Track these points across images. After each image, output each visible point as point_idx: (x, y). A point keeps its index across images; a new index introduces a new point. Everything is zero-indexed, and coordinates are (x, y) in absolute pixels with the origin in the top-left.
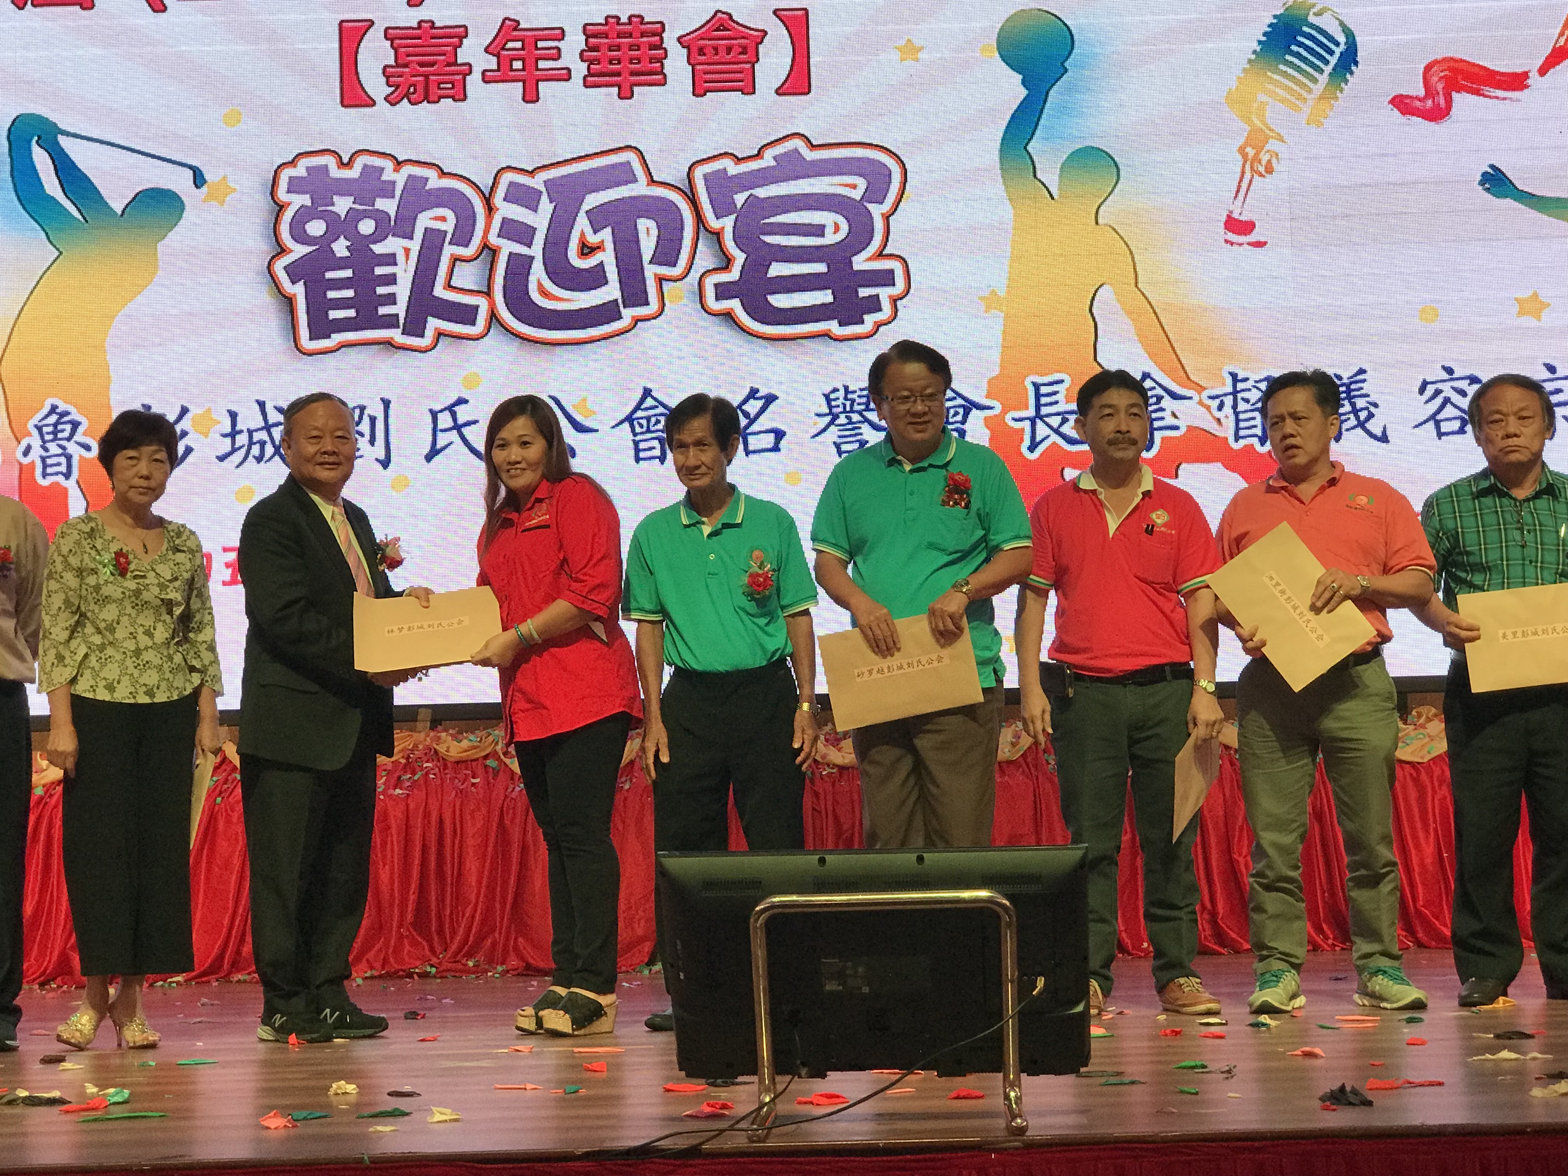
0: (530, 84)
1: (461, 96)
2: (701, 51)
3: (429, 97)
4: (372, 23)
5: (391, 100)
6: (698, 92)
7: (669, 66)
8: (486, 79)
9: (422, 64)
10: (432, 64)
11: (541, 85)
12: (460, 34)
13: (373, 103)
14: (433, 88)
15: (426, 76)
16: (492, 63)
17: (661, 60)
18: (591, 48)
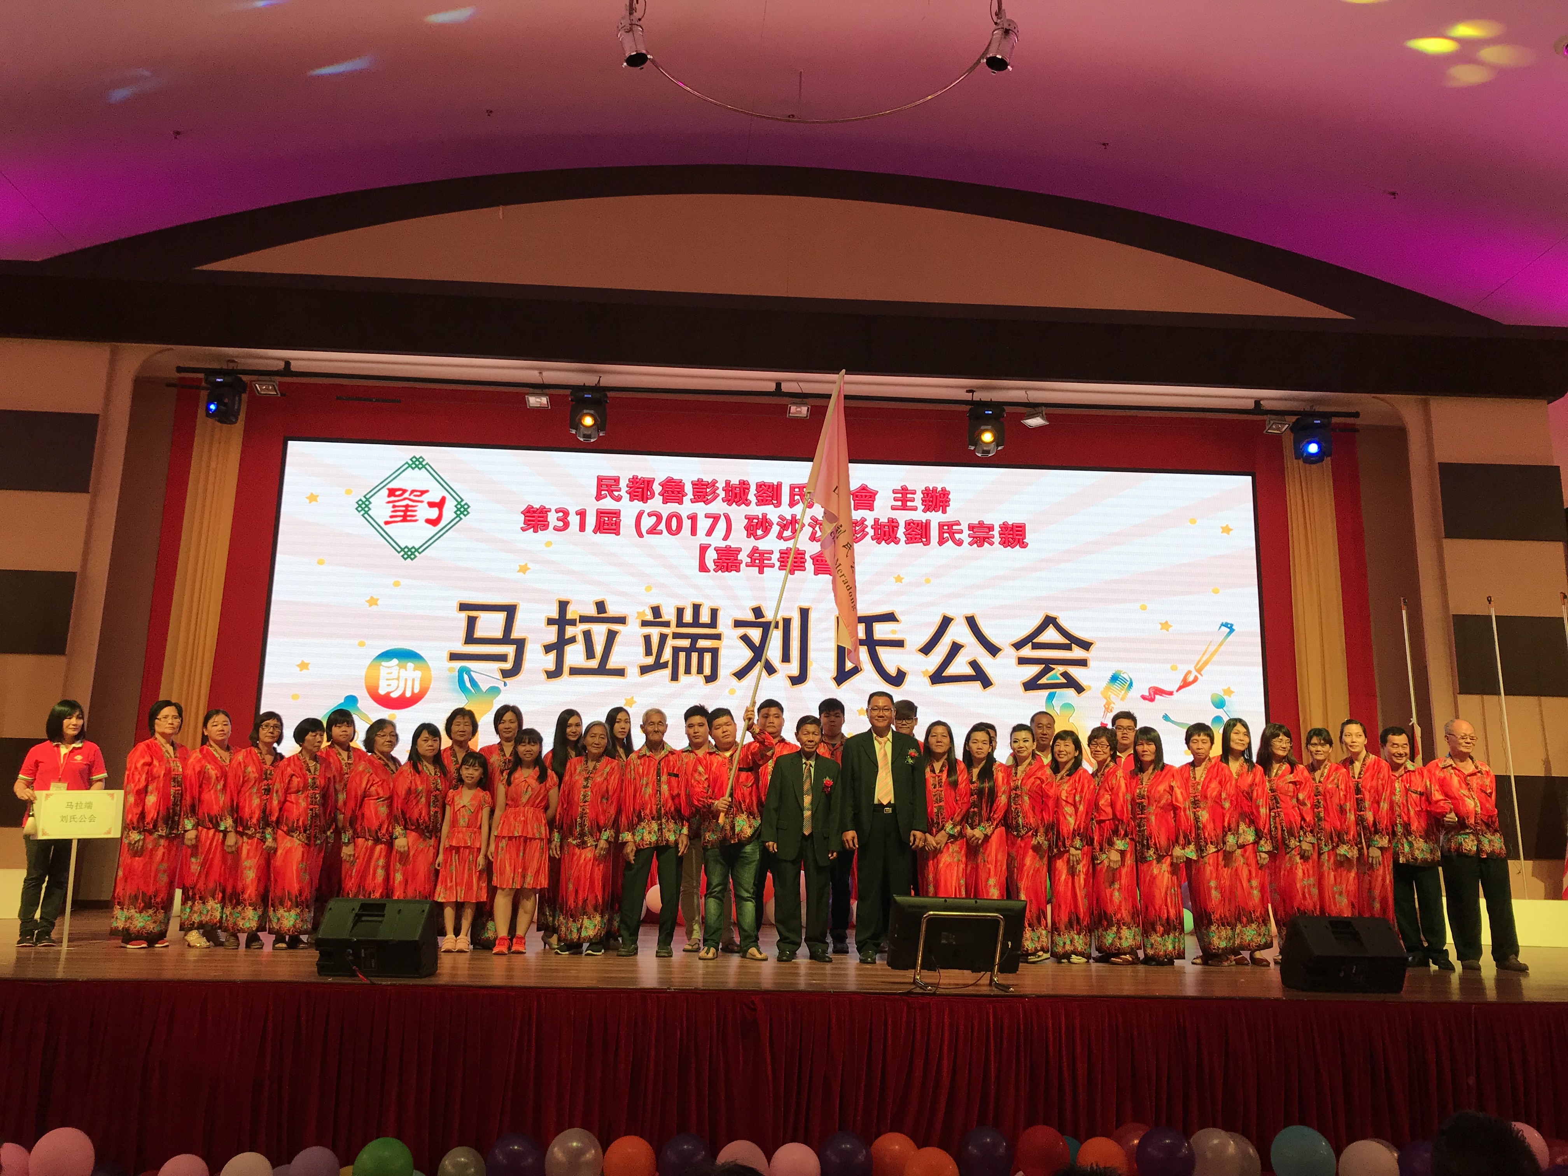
0: (761, 568)
1: (738, 570)
2: (817, 561)
3: (728, 569)
4: (710, 545)
5: (716, 571)
6: (816, 573)
7: (806, 565)
8: (747, 566)
9: (726, 559)
10: (729, 559)
11: (765, 569)
12: (739, 550)
13: (709, 571)
14: (729, 566)
15: (727, 563)
16: (749, 560)
17: (804, 563)
18: (781, 557)
